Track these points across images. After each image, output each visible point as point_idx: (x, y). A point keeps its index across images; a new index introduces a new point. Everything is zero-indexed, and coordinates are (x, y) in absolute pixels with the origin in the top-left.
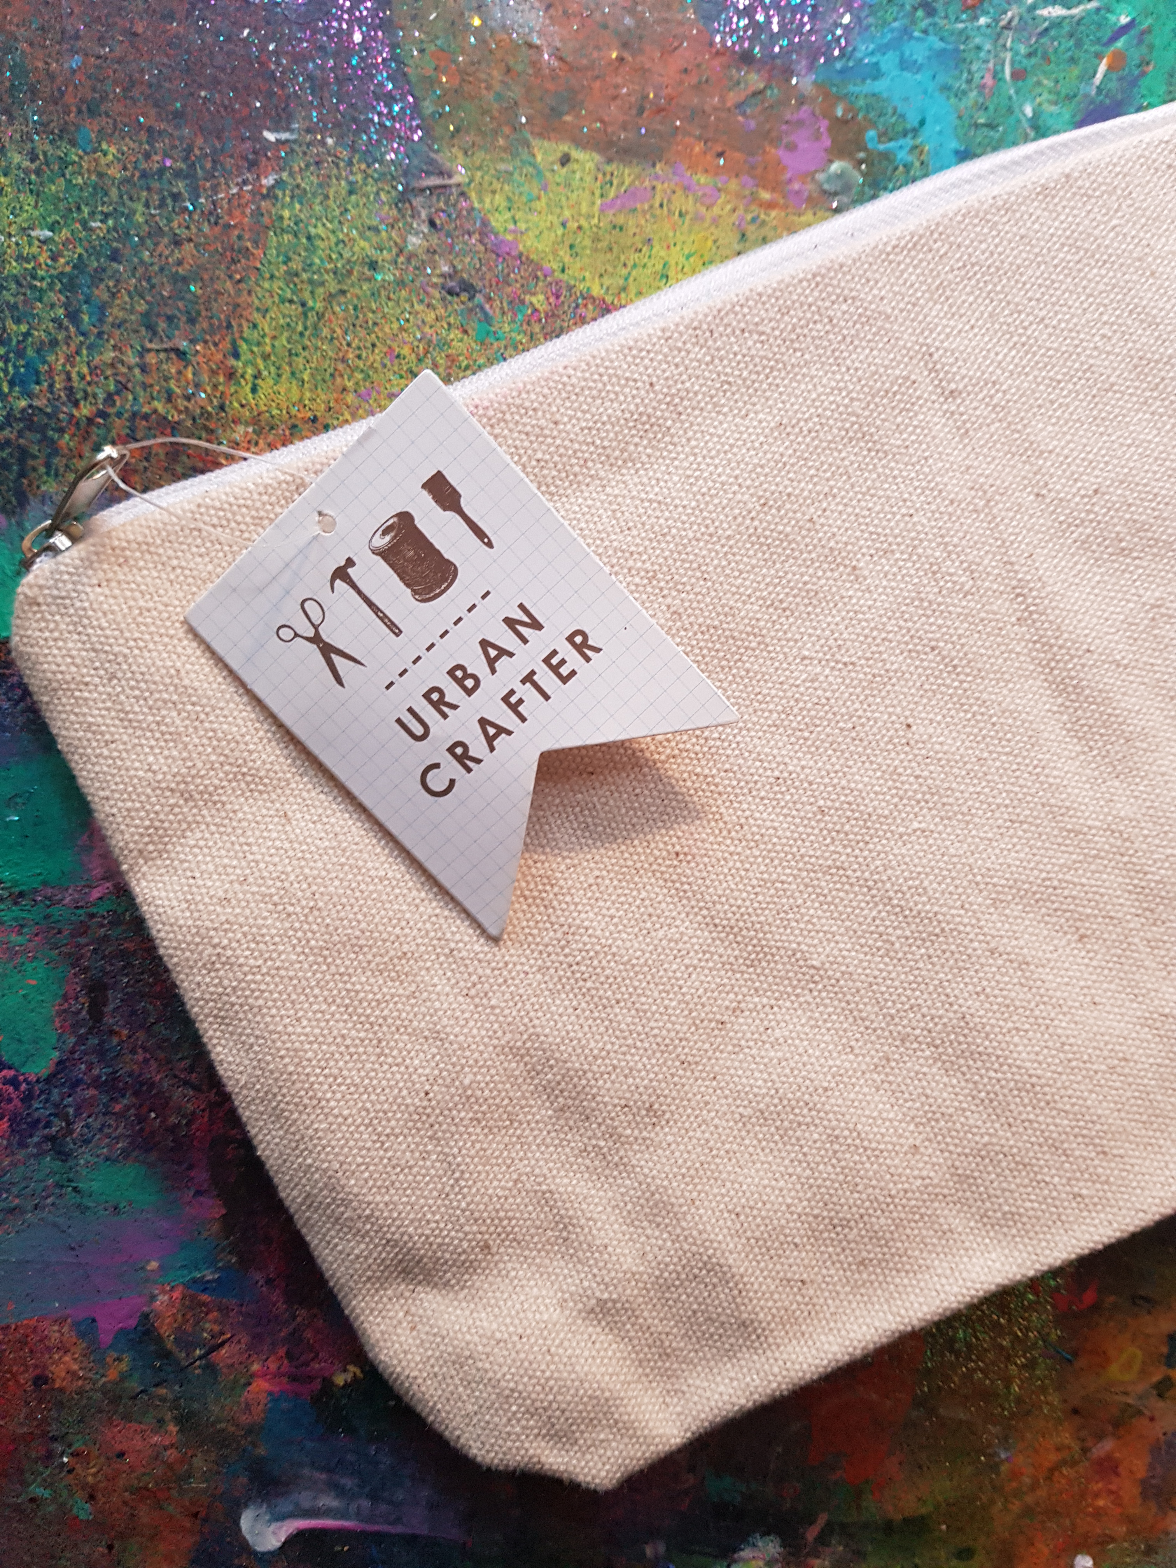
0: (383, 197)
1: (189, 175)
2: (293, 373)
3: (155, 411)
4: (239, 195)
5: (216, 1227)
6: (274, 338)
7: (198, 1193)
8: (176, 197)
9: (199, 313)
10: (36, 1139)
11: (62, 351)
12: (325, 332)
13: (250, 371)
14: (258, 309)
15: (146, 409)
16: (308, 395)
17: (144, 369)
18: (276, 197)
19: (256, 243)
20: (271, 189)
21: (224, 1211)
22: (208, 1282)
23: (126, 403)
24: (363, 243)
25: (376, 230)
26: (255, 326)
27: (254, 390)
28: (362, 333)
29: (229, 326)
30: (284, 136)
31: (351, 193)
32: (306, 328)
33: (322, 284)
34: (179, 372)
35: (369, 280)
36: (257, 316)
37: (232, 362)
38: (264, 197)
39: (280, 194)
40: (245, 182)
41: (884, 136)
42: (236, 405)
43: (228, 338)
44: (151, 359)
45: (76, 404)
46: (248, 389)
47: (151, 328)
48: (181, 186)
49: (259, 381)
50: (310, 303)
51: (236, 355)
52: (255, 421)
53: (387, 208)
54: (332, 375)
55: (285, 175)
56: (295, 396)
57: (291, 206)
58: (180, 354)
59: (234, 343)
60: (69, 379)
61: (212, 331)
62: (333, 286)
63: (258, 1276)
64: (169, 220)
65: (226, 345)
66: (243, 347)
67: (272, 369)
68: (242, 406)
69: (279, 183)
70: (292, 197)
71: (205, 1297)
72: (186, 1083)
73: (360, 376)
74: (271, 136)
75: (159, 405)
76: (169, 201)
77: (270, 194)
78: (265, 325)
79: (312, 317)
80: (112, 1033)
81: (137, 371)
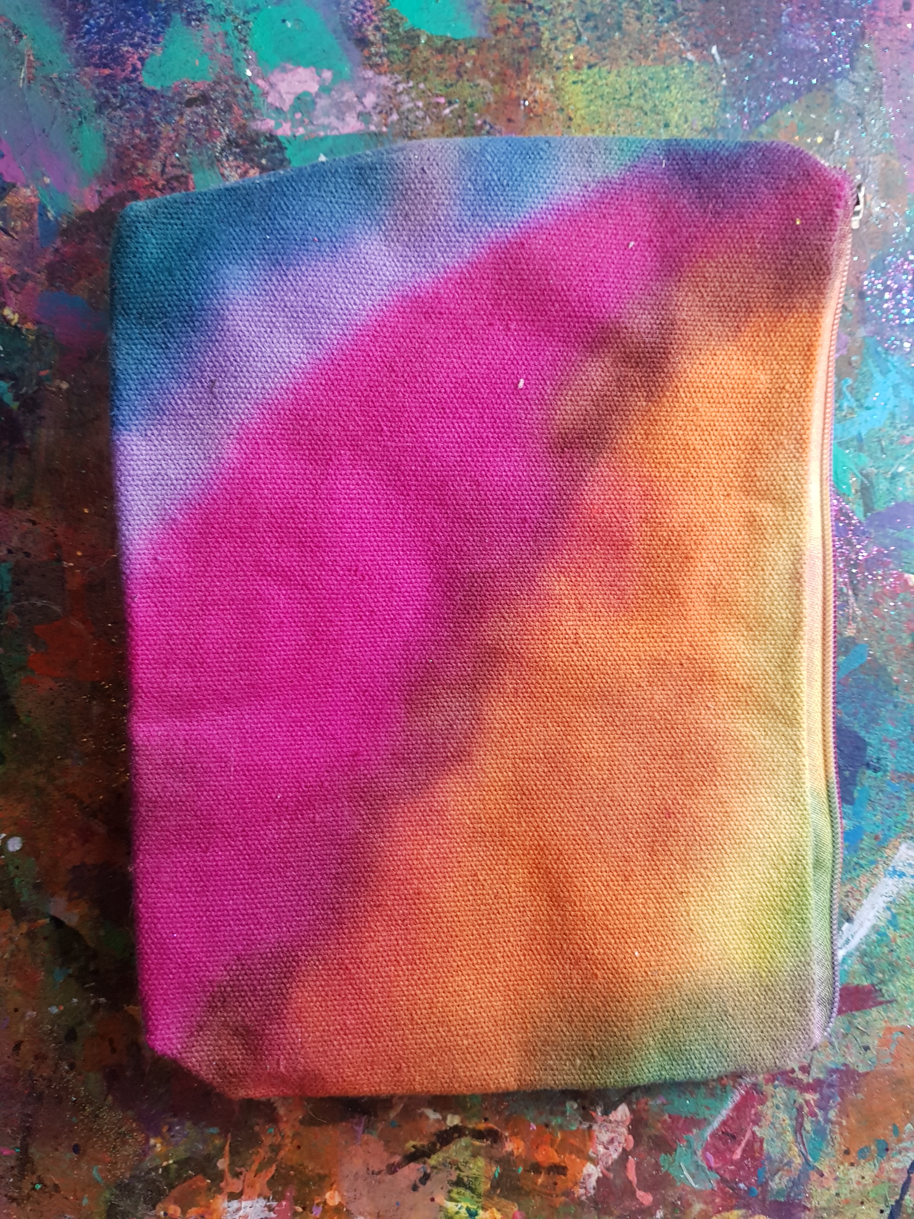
0: (706, 119)
1: (677, 14)
2: (591, 101)
3: (543, 34)
4: (676, 43)
5: (81, 209)
6: (607, 85)
7: (100, 193)
8: (662, 11)
9: (604, 41)
10: (105, 92)
12: (621, 111)
13: (584, 77)
14: (619, 72)
15: (542, 29)
16: (582, 112)
17: (564, 21)
18: (683, 63)
19: (654, 60)
20: (686, 59)
21: (93, 210)
22: (47, 215)
23: (541, 17)
24: (676, 116)
25: (686, 121)
26: (609, 72)
27: (574, 83)
29: (604, 59)
30: (717, 57)
31: (702, 102)
32: (619, 100)
33: (646, 101)
34: (569, 41)
35: (658, 125)
36: (615, 72)
37: (585, 66)
38: (680, 57)
39: (686, 64)
40: (684, 44)
41: (852, 389)
42: (563, 75)
43: (597, 61)
44: (570, 23)
46: (574, 79)
47: (587, 19)
48: (669, 12)
49: (580, 84)
50: (633, 98)
51: (590, 67)
52: (558, 88)
53: (700, 123)
54: (598, 122)
55: (696, 64)
56: (579, 105)
57: (681, 72)
58: (579, 38)
59: (595, 65)
61: (598, 51)
62: (647, 107)
63: (58, 243)
64: (649, 11)
65: (593, 61)
66: (596, 70)
67: (589, 89)
68: (563, 79)
69: (691, 63)
70: (686, 72)
71: (36, 216)
72: (164, 166)
74: (714, 50)
75: (547, 35)
76: (659, 8)
77: (683, 60)
78: (612, 78)
79: (626, 101)
80: (181, 115)
81: (561, 18)
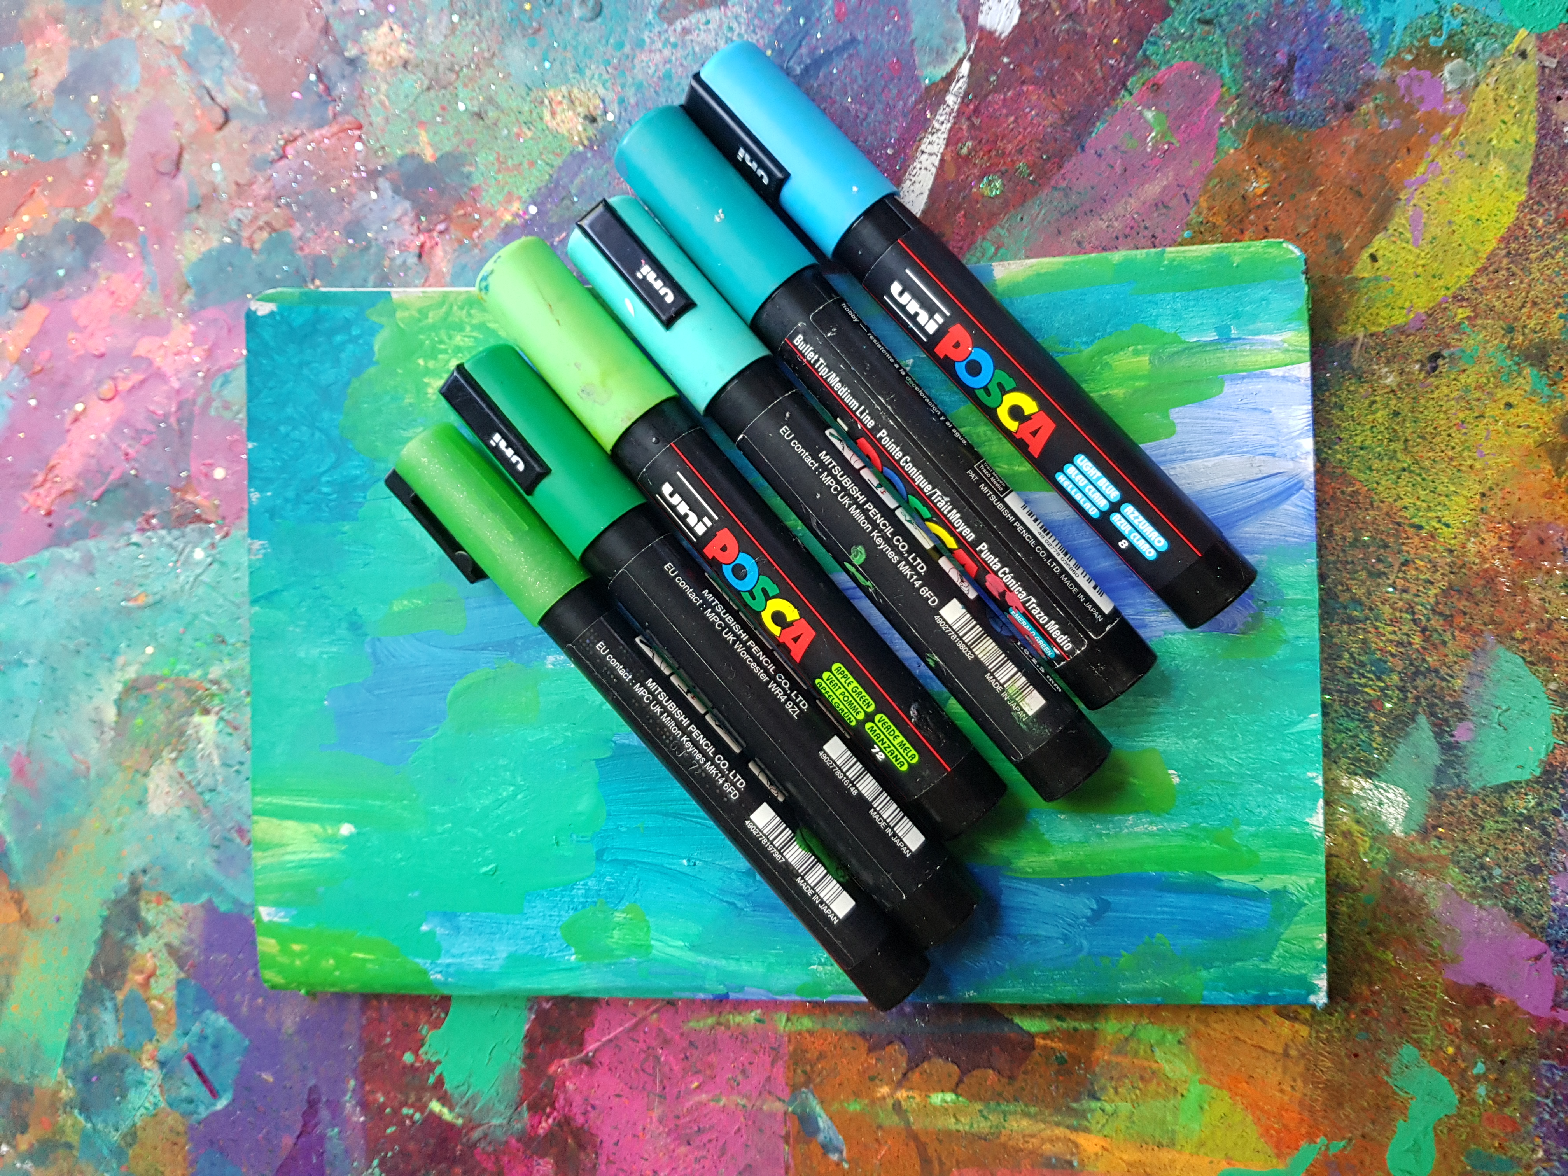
0: (1352, 388)
11: (1372, 637)
24: (1379, 415)
25: (1374, 402)
26: (1406, 508)
28: (1438, 439)
31: (1342, 409)
32: (1420, 475)
35: (1404, 420)
41: (1437, 31)
42: (1453, 542)
45: (1410, 644)
50: (1405, 465)
51: (1420, 528)
53: (1361, 390)
54: (1459, 470)
60: (1391, 641)
66: (1416, 521)
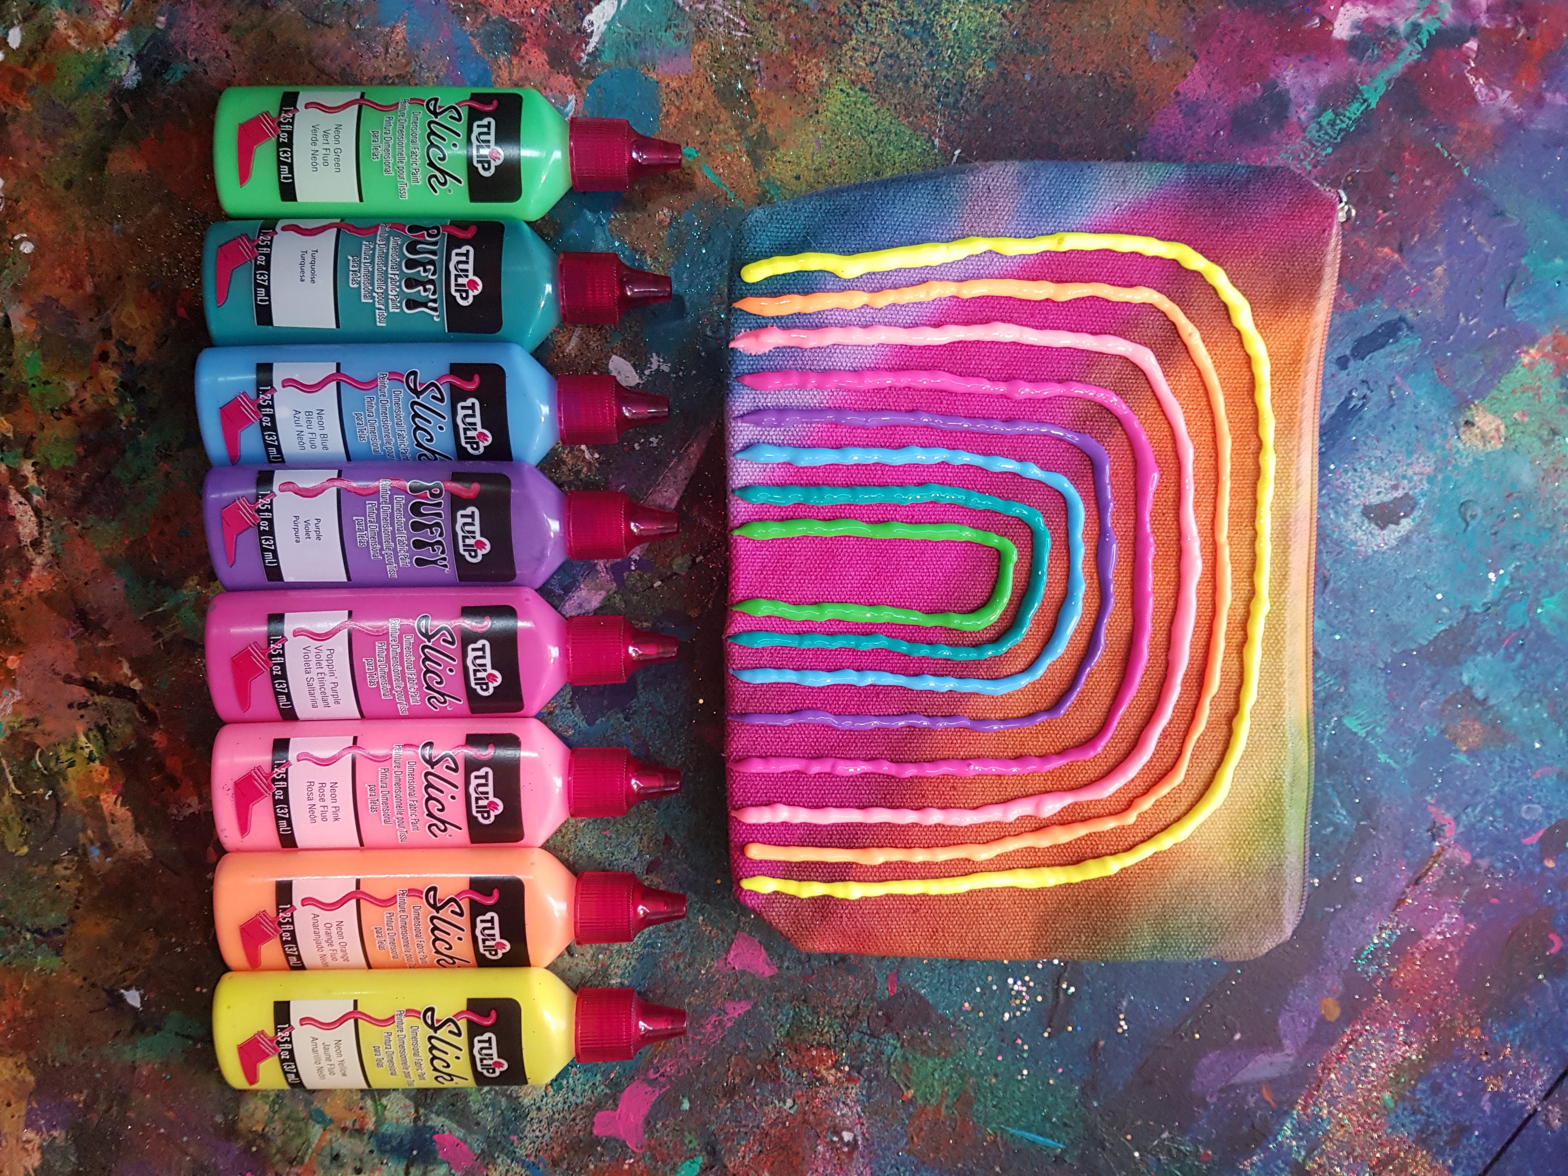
1: (955, 106)
4: (936, 125)
8: (947, 95)
13: (851, 92)
16: (829, 114)
17: (873, 43)
19: (911, 123)
20: (933, 142)
23: (861, 28)
27: (842, 90)
29: (876, 93)
30: (955, 158)
33: (879, 145)
37: (859, 86)
38: (930, 137)
40: (940, 130)
44: (876, 49)
47: (890, 56)
48: (951, 100)
52: (827, 84)
55: (936, 151)
57: (921, 147)
58: (872, 64)
64: (937, 87)
65: (868, 87)
69: (934, 146)
70: (925, 149)
73: (828, 143)
74: (957, 152)
76: (946, 91)
77: (930, 139)
78: (871, 109)
79: (866, 134)
